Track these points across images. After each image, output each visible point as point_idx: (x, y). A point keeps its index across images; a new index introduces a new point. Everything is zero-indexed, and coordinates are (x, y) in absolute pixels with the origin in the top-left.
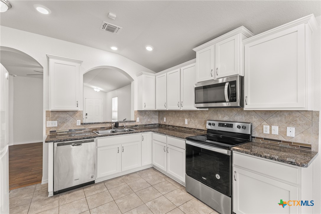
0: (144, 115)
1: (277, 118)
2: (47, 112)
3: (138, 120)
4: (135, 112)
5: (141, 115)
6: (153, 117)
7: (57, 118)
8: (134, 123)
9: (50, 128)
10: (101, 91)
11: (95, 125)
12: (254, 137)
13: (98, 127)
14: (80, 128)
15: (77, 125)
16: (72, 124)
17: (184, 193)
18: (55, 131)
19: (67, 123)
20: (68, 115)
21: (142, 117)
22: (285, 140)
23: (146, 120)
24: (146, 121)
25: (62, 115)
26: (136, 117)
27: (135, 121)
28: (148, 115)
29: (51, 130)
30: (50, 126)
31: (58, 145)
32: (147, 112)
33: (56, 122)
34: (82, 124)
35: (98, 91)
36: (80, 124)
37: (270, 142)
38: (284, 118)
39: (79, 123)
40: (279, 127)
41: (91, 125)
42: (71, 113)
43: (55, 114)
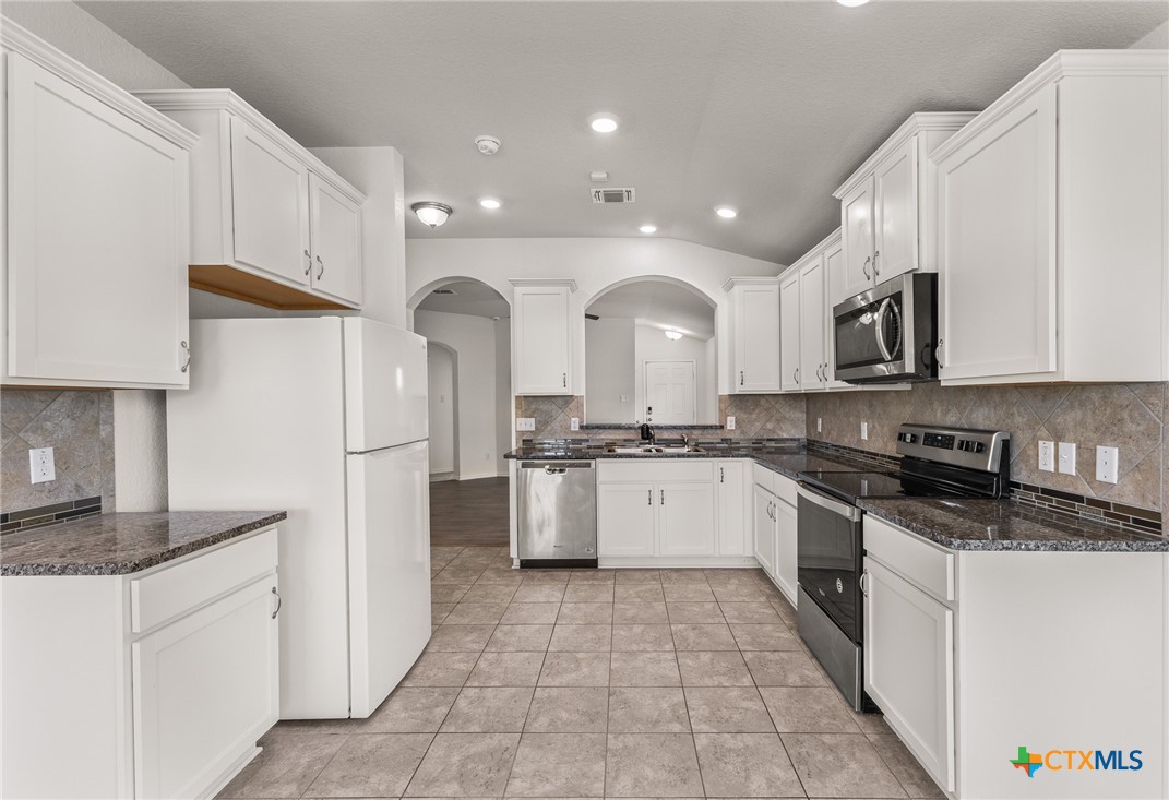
0: (754, 410)
1: (1073, 414)
2: (517, 397)
3: (731, 423)
4: (720, 401)
5: (741, 409)
6: (788, 415)
7: (534, 412)
8: (719, 431)
9: (523, 433)
10: (685, 336)
11: (610, 431)
12: (1017, 485)
13: (618, 437)
14: (578, 437)
15: (572, 429)
16: (561, 426)
17: (787, 636)
18: (531, 441)
19: (553, 424)
20: (554, 406)
21: (744, 416)
22: (1092, 494)
23: (758, 425)
24: (758, 427)
25: (544, 407)
26: (723, 414)
27: (722, 427)
28: (767, 410)
29: (524, 438)
30: (523, 428)
31: (524, 466)
32: (763, 401)
33: (533, 420)
34: (581, 427)
35: (678, 337)
36: (577, 429)
37: (1058, 502)
38: (1090, 413)
39: (575, 424)
40: (1078, 448)
41: (601, 431)
42: (560, 401)
43: (530, 403)
